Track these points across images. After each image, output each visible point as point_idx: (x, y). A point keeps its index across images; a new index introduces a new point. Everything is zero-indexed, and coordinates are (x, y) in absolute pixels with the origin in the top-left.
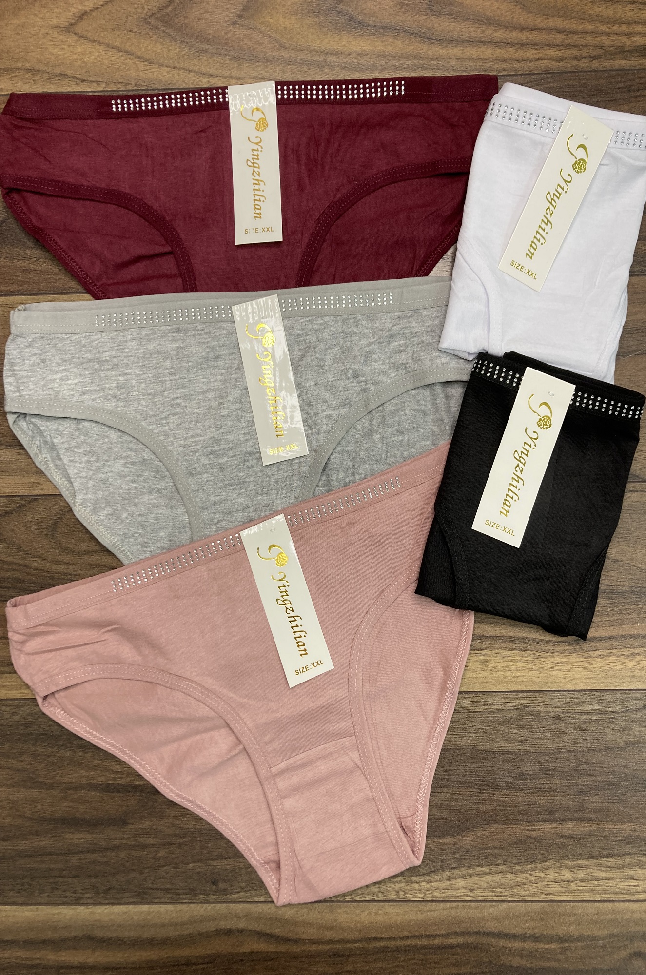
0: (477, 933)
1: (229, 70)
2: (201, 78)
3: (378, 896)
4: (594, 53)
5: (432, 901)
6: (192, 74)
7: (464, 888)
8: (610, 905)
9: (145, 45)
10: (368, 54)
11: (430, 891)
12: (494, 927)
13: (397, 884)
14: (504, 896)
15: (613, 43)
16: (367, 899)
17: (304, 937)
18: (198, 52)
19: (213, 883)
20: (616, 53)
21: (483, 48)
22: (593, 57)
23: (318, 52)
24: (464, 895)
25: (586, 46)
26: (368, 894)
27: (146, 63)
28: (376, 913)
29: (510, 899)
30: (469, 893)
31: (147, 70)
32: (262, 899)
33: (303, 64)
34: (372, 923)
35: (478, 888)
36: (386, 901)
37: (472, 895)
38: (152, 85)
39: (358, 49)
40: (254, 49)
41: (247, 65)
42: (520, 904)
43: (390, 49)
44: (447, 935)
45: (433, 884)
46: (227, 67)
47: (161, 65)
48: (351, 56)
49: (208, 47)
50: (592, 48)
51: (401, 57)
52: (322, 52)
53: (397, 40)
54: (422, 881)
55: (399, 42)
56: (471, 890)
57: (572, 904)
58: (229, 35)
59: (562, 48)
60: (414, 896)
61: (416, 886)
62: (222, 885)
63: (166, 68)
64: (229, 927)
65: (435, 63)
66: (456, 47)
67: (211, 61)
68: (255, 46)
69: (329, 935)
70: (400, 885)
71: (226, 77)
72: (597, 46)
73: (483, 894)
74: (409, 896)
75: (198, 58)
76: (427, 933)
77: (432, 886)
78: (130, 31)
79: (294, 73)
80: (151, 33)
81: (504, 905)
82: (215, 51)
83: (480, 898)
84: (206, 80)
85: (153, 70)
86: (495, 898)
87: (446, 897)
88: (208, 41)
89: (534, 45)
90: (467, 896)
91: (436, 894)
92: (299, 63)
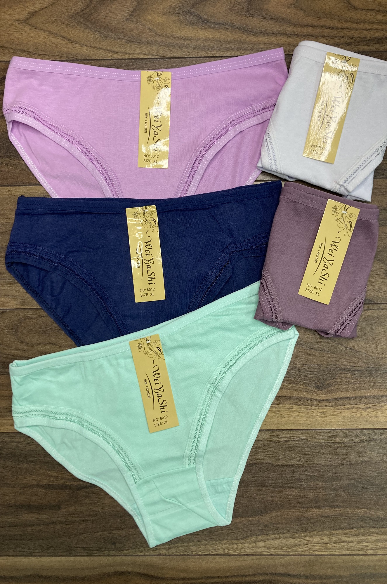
0: (272, 574)
1: (124, 48)
2: (107, 54)
3: (212, 552)
4: (348, 41)
5: (245, 555)
6: (101, 51)
7: (264, 547)
8: (351, 557)
9: (73, 32)
10: (210, 40)
11: (244, 549)
12: (281, 570)
13: (224, 545)
14: (288, 552)
15: (360, 35)
16: (206, 554)
17: (168, 576)
18: (105, 37)
19: (113, 544)
20: (361, 42)
21: (280, 38)
22: (347, 44)
23: (179, 38)
24: (264, 552)
25: (343, 37)
26: (206, 550)
27: (73, 44)
28: (211, 562)
29: (291, 554)
30: (267, 550)
31: (74, 48)
32: (142, 554)
33: (170, 45)
34: (208, 568)
35: (272, 547)
36: (217, 555)
37: (269, 551)
38: (77, 57)
39: (204, 37)
40: (139, 36)
41: (136, 45)
42: (297, 557)
43: (223, 37)
44: (254, 575)
45: (245, 545)
46: (123, 46)
47: (82, 45)
48: (199, 41)
49: (111, 34)
50: (347, 38)
51: (230, 42)
52: (181, 38)
53: (228, 32)
54: (239, 543)
55: (229, 33)
56: (268, 548)
57: (329, 557)
58: (124, 27)
59: (328, 38)
60: (234, 552)
61: (235, 546)
62: (118, 545)
63: (85, 47)
64: (123, 570)
65: (251, 46)
66: (264, 37)
67: (113, 42)
68: (141, 34)
69: (183, 575)
70: (225, 546)
71: (122, 53)
72: (350, 37)
73: (275, 551)
74: (231, 552)
75: (105, 41)
76: (242, 574)
77: (244, 546)
78: (63, 23)
79: (164, 51)
80: (76, 25)
81: (288, 557)
82: (115, 37)
83: (273, 553)
84: (110, 55)
85: (78, 48)
86: (283, 553)
87: (253, 552)
88: (111, 30)
89: (312, 36)
90: (266, 552)
91: (247, 550)
92: (168, 45)
